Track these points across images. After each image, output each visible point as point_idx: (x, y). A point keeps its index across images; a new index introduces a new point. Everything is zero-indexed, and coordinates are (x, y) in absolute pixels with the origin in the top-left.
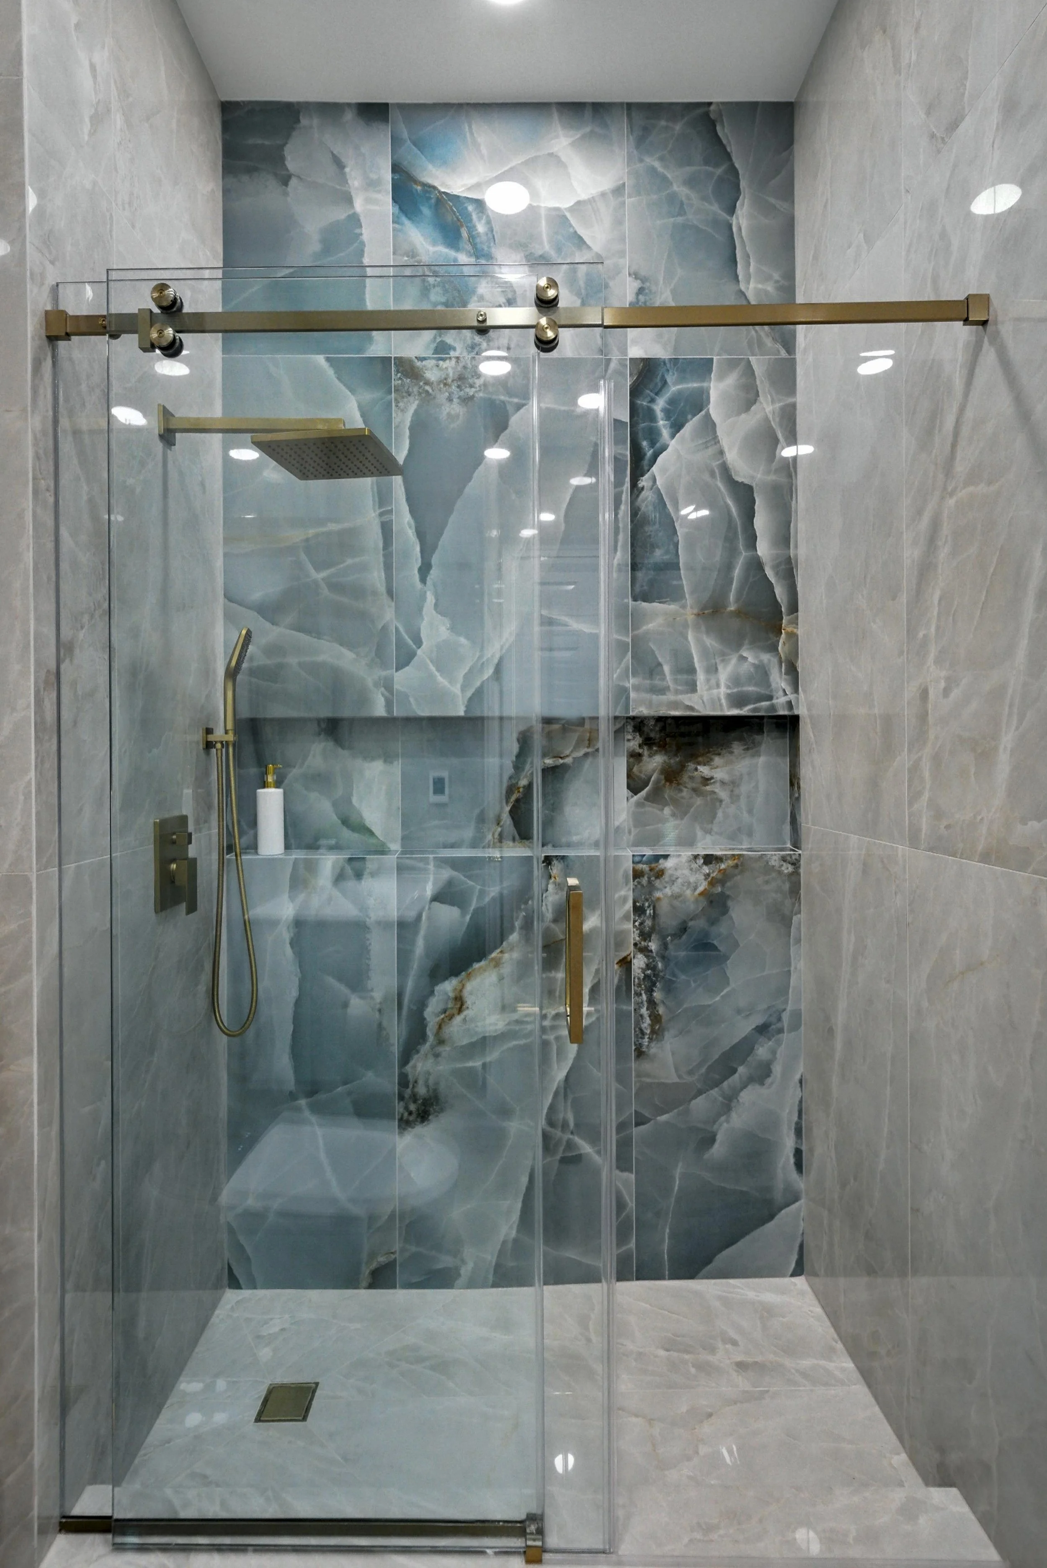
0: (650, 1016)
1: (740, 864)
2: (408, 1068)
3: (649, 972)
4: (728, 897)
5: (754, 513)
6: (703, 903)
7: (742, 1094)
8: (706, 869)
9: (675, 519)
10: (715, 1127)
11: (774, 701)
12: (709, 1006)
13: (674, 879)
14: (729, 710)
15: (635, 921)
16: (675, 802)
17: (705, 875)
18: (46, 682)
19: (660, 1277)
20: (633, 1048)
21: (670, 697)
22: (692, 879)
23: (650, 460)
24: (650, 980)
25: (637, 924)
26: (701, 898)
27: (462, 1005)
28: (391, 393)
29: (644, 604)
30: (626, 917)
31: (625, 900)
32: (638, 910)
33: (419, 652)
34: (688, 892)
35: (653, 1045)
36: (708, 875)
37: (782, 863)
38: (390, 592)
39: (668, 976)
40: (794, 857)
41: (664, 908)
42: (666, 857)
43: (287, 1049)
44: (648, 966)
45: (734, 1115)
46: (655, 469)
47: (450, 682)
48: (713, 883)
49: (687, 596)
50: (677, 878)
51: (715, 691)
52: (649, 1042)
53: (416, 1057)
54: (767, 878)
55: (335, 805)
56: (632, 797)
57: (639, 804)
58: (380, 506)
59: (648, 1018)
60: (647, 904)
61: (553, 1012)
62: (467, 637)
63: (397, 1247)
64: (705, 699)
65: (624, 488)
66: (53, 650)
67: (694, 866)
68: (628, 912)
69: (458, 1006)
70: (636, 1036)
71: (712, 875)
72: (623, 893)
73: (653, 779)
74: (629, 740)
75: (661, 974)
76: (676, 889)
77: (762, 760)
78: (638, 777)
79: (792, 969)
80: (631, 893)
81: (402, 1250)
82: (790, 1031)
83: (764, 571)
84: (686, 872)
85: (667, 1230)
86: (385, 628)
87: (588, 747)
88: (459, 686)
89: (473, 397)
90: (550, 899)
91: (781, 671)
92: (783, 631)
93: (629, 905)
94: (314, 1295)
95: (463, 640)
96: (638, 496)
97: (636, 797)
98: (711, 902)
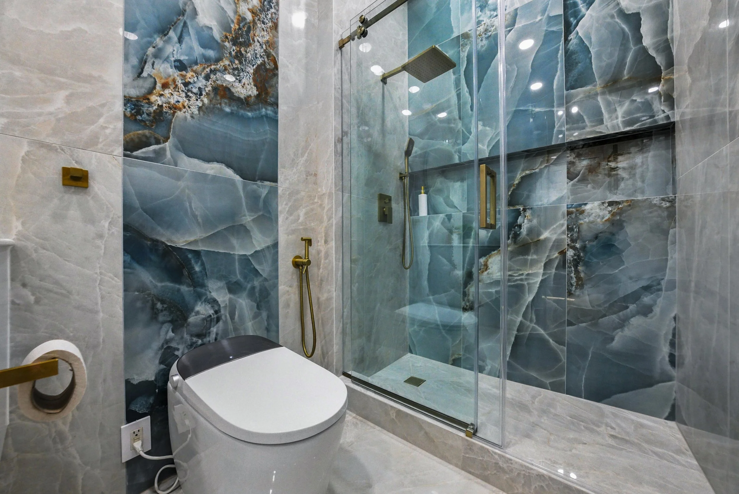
0: (576, 278)
1: (632, 204)
2: (466, 290)
3: (576, 257)
4: (624, 221)
5: (641, 25)
6: (608, 225)
7: (632, 319)
8: (610, 208)
9: (589, 47)
10: (614, 334)
11: (656, 118)
12: (611, 275)
13: (590, 214)
14: (624, 128)
15: (568, 234)
16: (594, 182)
17: (609, 211)
18: (338, 141)
19: (581, 397)
20: (567, 291)
21: (588, 129)
22: (601, 214)
23: (575, 25)
24: (576, 262)
25: (569, 235)
26: (607, 222)
27: (487, 267)
28: (460, 47)
29: (572, 91)
30: (563, 233)
31: (562, 225)
32: (570, 229)
33: (471, 137)
34: (599, 220)
35: (578, 290)
36: (611, 211)
37: (662, 202)
38: (460, 118)
39: (586, 259)
40: (671, 198)
41: (584, 227)
42: (586, 204)
43: (426, 280)
44: (575, 255)
45: (626, 329)
46: (578, 28)
47: (482, 146)
48: (614, 215)
49: (597, 80)
50: (592, 214)
51: (615, 121)
52: (575, 289)
53: (469, 286)
54: (651, 210)
55: (444, 199)
56: (570, 182)
57: (573, 185)
58: (456, 88)
59: (575, 279)
60: (575, 226)
61: (527, 273)
62: (489, 127)
63: (462, 353)
64: (609, 126)
65: (561, 43)
66: (341, 132)
67: (603, 207)
68: (565, 230)
69: (485, 268)
70: (568, 286)
71: (613, 211)
72: (562, 222)
73: (581, 173)
74: (568, 157)
75: (583, 258)
76: (591, 219)
77: (651, 154)
78: (573, 173)
79: (669, 258)
80: (566, 222)
81: (464, 355)
82: (666, 291)
83: (648, 52)
84: (598, 210)
85: (584, 376)
86: (458, 131)
87: (547, 163)
88: (486, 146)
89: (491, 35)
90: (525, 226)
91: (661, 102)
92: (662, 80)
93: (565, 227)
94: (434, 362)
95: (487, 128)
96: (568, 44)
97: (572, 182)
98: (613, 224)
